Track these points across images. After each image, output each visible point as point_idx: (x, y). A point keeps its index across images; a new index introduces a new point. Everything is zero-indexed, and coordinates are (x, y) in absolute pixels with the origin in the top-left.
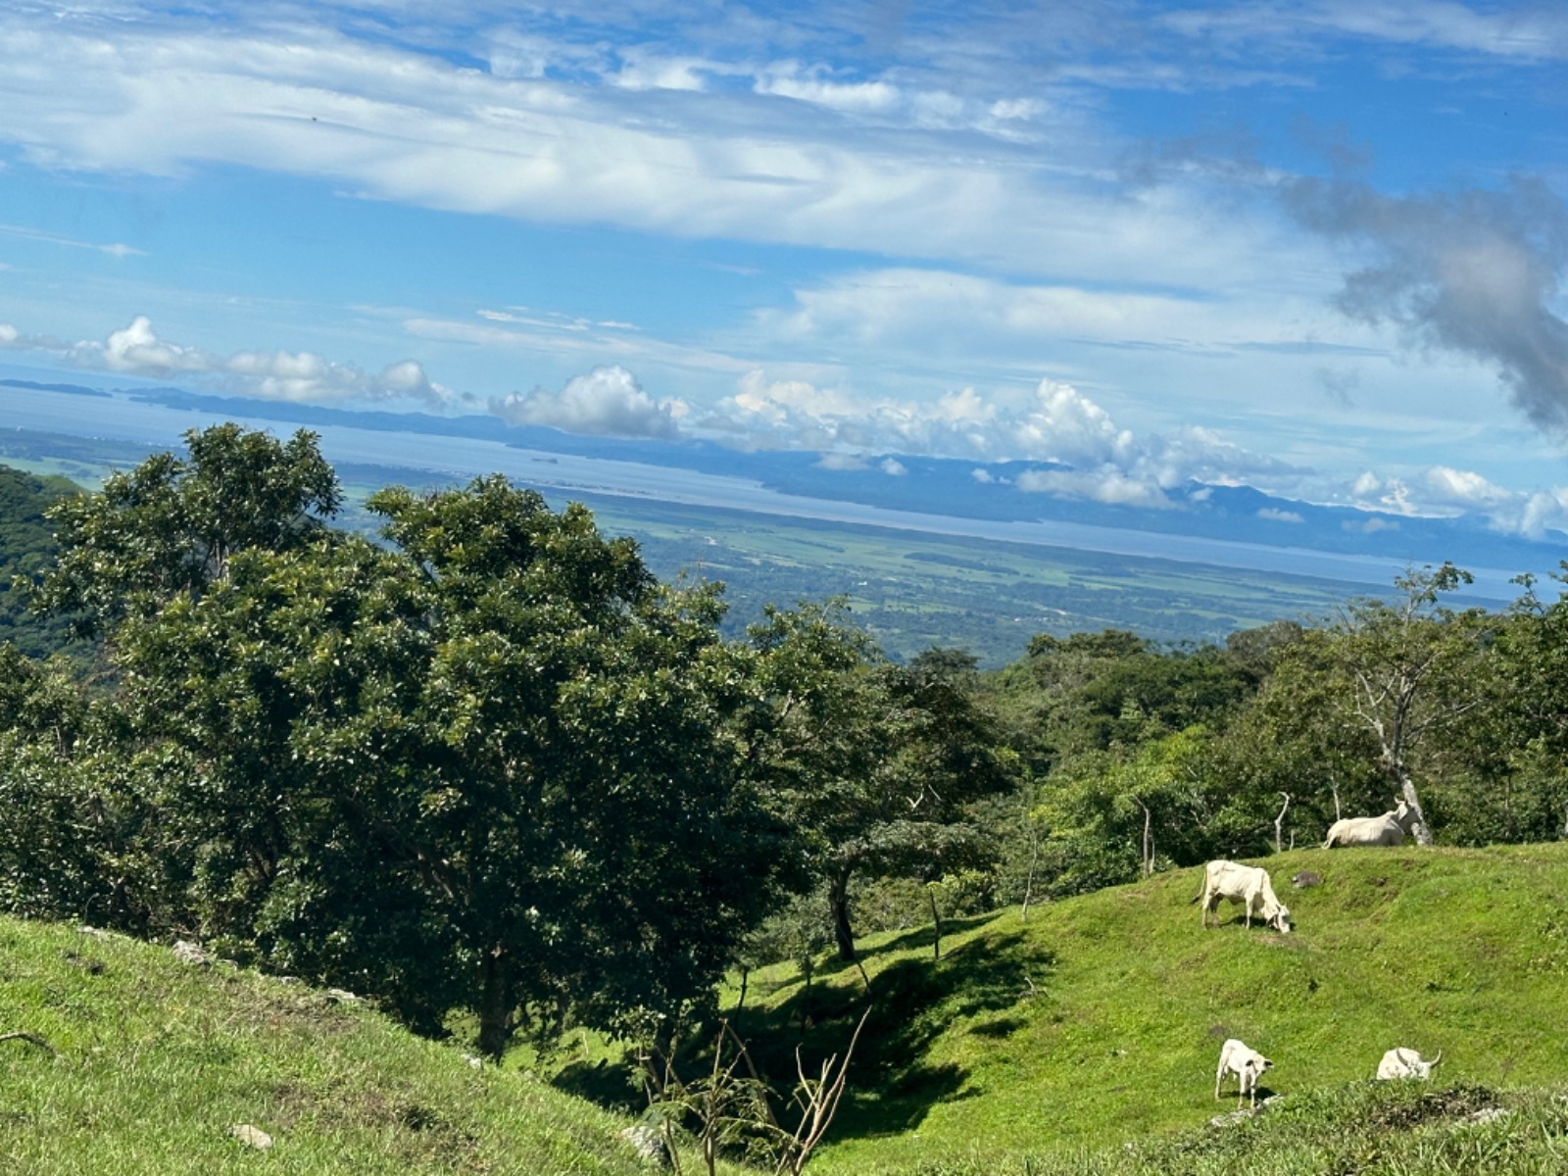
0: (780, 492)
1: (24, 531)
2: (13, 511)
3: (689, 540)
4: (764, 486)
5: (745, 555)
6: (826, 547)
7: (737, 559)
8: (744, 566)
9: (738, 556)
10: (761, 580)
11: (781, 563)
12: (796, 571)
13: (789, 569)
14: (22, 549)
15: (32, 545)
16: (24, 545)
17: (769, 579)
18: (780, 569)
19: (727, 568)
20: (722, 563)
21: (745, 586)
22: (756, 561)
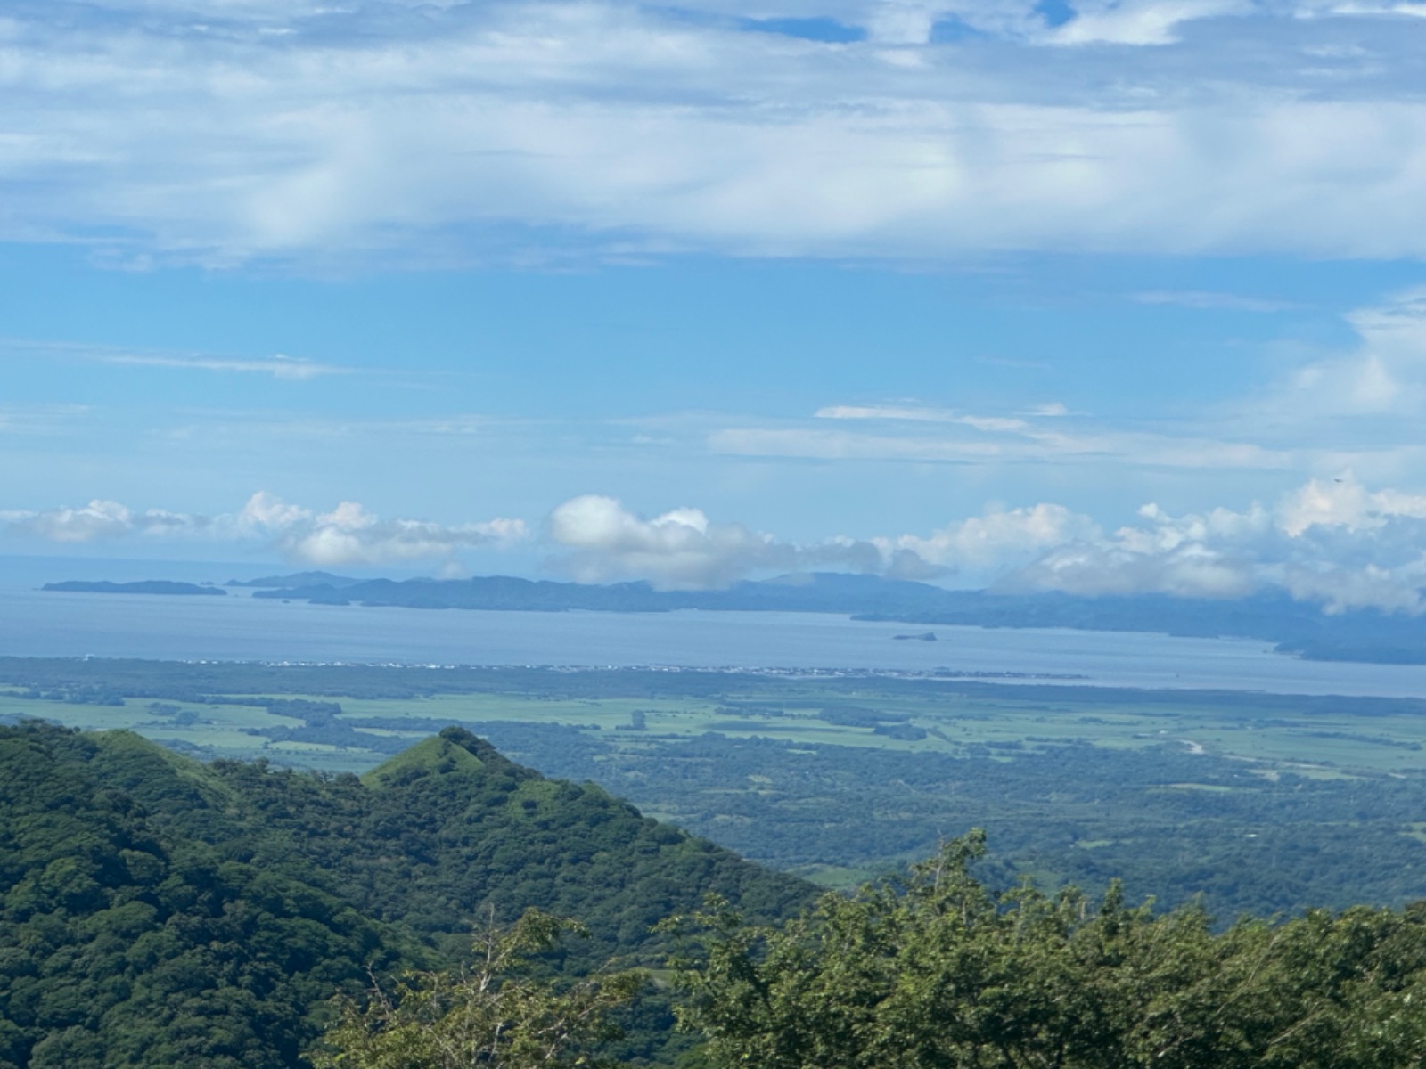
0: (1306, 657)
1: (48, 824)
2: (30, 795)
3: (1158, 749)
4: (1280, 650)
5: (1252, 766)
6: (1388, 743)
7: (1240, 773)
8: (1252, 784)
9: (1242, 767)
10: (1282, 805)
11: (1313, 776)
12: (1339, 786)
13: (1328, 785)
14: (46, 854)
15: (61, 846)
16: (48, 847)
17: (1294, 803)
18: (1313, 785)
19: (1222, 789)
20: (1215, 783)
21: (1256, 819)
22: (1273, 776)
